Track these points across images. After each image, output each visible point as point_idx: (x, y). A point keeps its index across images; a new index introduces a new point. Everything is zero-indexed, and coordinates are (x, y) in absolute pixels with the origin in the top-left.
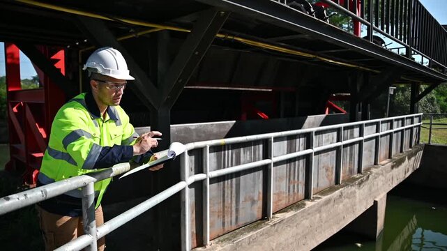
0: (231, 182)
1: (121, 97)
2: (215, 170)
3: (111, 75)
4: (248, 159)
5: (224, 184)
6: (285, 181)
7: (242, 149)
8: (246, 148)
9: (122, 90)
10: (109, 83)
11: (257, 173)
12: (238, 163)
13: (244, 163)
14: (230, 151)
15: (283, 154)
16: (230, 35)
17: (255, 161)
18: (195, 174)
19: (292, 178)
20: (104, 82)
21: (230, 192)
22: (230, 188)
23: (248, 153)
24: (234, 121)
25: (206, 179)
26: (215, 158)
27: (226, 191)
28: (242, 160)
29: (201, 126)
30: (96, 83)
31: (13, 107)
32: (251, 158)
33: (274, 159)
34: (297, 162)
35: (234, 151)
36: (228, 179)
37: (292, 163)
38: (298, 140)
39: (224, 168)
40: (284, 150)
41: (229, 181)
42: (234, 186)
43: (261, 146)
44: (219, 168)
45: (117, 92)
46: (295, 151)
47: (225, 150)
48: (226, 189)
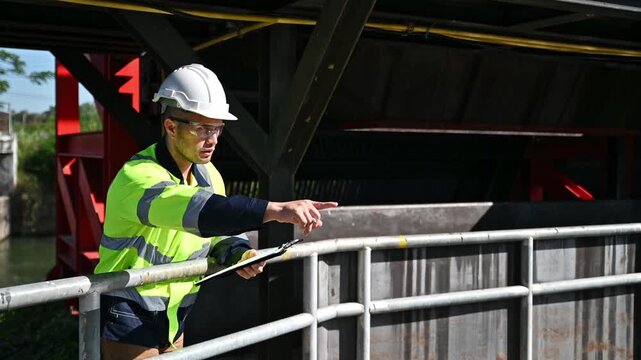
0: (427, 326)
1: (213, 148)
2: (385, 298)
3: (198, 111)
4: (469, 280)
5: (409, 329)
6: (570, 340)
7: (453, 260)
8: (463, 258)
9: (215, 136)
10: (195, 124)
11: (491, 314)
12: (443, 287)
13: (459, 289)
14: (424, 262)
15: (566, 279)
16: (418, 24)
17: (486, 286)
18: (341, 302)
19: (592, 337)
20: (187, 122)
21: (422, 348)
22: (422, 340)
23: (470, 269)
24: (490, 204)
25: (362, 315)
26: (389, 274)
27: (413, 346)
28: (453, 281)
29: (409, 211)
30: (174, 124)
31: (63, 166)
32: (476, 279)
33: (537, 288)
34: (607, 300)
35: (434, 263)
36: (418, 320)
37: (593, 302)
38: (608, 249)
39: (409, 294)
40: (566, 270)
41: (422, 323)
42: (433, 335)
43: (503, 257)
44: (396, 293)
45: (207, 140)
46: (602, 274)
47: (410, 259)
48: (413, 340)
